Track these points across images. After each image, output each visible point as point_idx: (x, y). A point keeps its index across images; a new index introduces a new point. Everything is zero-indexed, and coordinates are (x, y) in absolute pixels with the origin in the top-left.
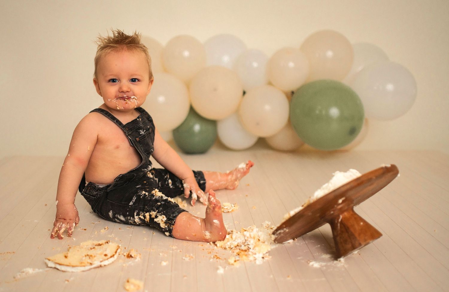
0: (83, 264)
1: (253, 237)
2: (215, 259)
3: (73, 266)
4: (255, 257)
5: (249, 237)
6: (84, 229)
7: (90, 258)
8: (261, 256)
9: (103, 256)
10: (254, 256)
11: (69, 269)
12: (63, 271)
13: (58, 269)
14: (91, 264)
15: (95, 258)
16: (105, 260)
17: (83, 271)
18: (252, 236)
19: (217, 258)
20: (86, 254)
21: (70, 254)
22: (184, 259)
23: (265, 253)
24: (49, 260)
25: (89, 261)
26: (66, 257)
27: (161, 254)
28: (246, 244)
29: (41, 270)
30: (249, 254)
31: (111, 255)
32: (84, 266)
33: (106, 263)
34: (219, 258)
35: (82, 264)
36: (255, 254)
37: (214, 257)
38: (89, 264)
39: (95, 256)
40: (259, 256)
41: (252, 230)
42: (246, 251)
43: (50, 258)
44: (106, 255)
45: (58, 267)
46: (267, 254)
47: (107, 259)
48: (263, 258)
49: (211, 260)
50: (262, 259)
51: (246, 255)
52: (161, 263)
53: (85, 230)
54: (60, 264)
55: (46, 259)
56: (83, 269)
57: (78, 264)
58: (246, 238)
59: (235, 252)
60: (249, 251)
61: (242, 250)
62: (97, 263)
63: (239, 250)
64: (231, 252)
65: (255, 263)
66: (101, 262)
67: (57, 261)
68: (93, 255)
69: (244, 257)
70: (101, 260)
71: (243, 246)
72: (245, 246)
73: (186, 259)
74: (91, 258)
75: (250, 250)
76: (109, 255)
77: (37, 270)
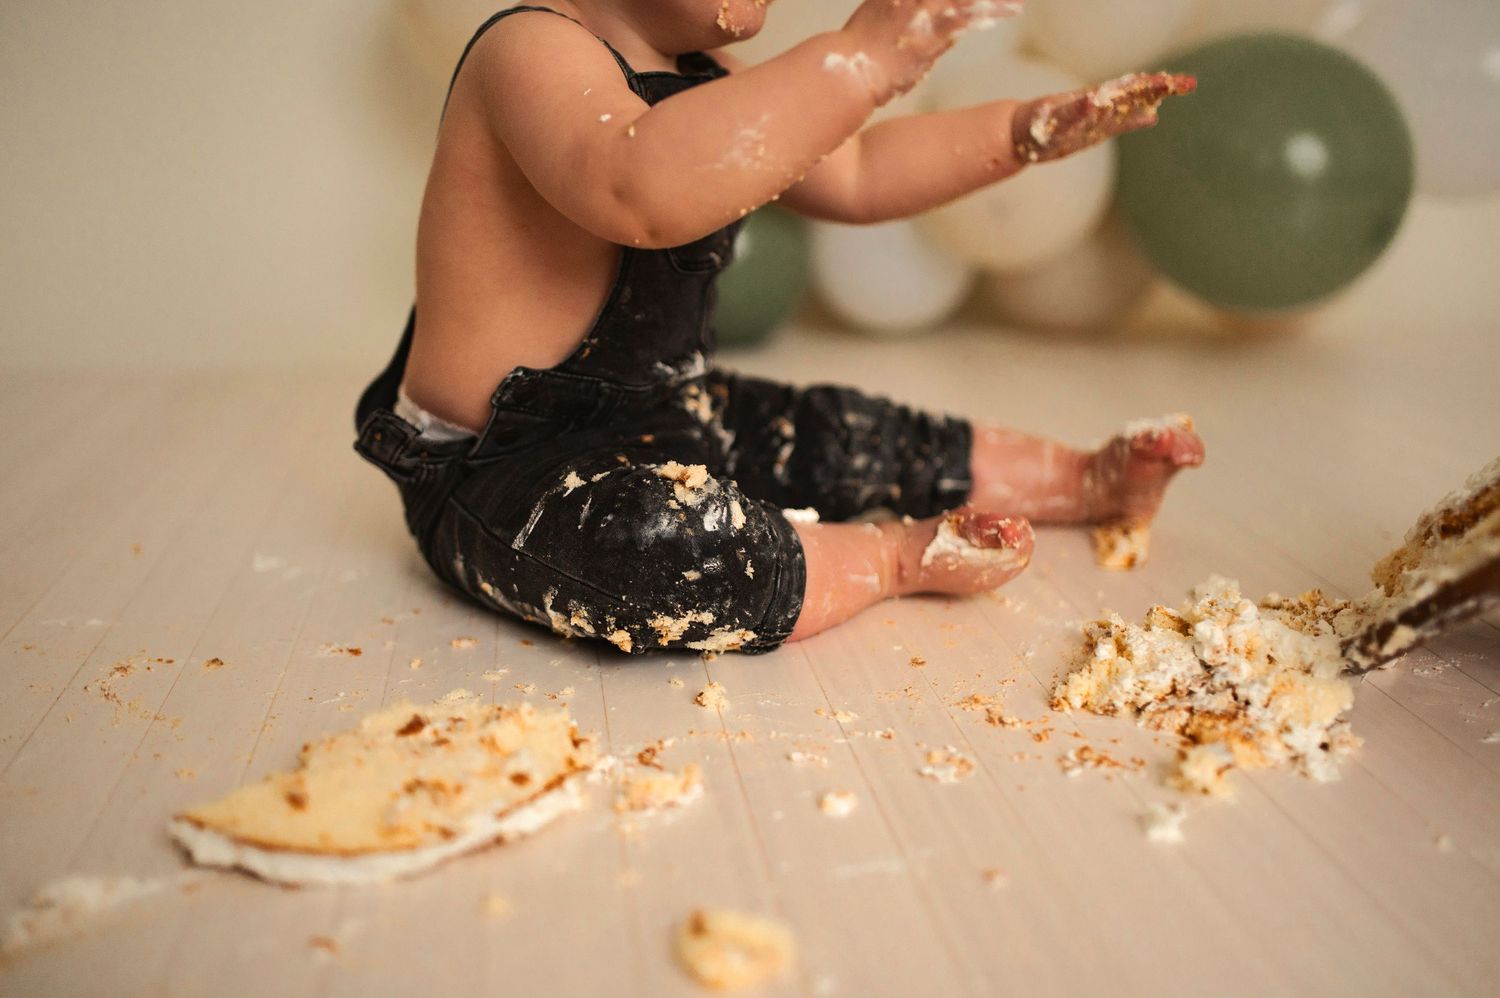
0: (403, 839)
1: (1241, 648)
2: (1090, 764)
3: (346, 854)
4: (1289, 747)
5: (1225, 646)
6: (351, 651)
7: (435, 801)
8: (1320, 737)
9: (505, 783)
10: (1287, 738)
11: (324, 872)
12: (288, 886)
13: (252, 875)
14: (447, 834)
15: (466, 799)
16: (519, 805)
17: (406, 878)
18: (1240, 641)
19: (1099, 762)
20: (408, 778)
21: (313, 785)
22: (933, 777)
23: (1329, 721)
24: (199, 824)
25: (439, 818)
26: (296, 801)
27: (796, 756)
28: (1218, 680)
29: (155, 886)
30: (1262, 734)
31: (551, 777)
32: (411, 848)
33: (528, 820)
34: (1114, 764)
35: (392, 836)
36: (1287, 729)
37: (1082, 761)
38: (434, 836)
39: (458, 789)
40: (1306, 739)
41: (1234, 612)
42: (1231, 717)
43: (204, 811)
44: (520, 779)
45: (256, 861)
46: (1347, 727)
47: (533, 798)
48: (1324, 747)
49: (1076, 773)
50: (1321, 754)
51: (1246, 738)
52: (820, 803)
53: (356, 652)
54: (267, 847)
55: (178, 818)
56: (402, 863)
57: (370, 838)
58: (1207, 656)
59: (1164, 725)
60: (1245, 715)
61: (1209, 714)
62: (478, 828)
63: (1186, 715)
64: (1147, 726)
65: (1304, 774)
66: (501, 815)
67: (247, 829)
68: (449, 783)
69: (1241, 749)
70: (500, 805)
71: (1201, 692)
72: (1212, 692)
73: (939, 774)
74: (441, 794)
75: (1252, 711)
76: (539, 779)
77: (129, 888)
